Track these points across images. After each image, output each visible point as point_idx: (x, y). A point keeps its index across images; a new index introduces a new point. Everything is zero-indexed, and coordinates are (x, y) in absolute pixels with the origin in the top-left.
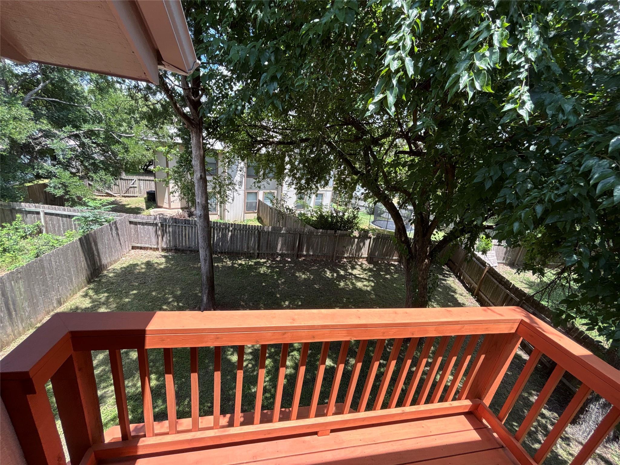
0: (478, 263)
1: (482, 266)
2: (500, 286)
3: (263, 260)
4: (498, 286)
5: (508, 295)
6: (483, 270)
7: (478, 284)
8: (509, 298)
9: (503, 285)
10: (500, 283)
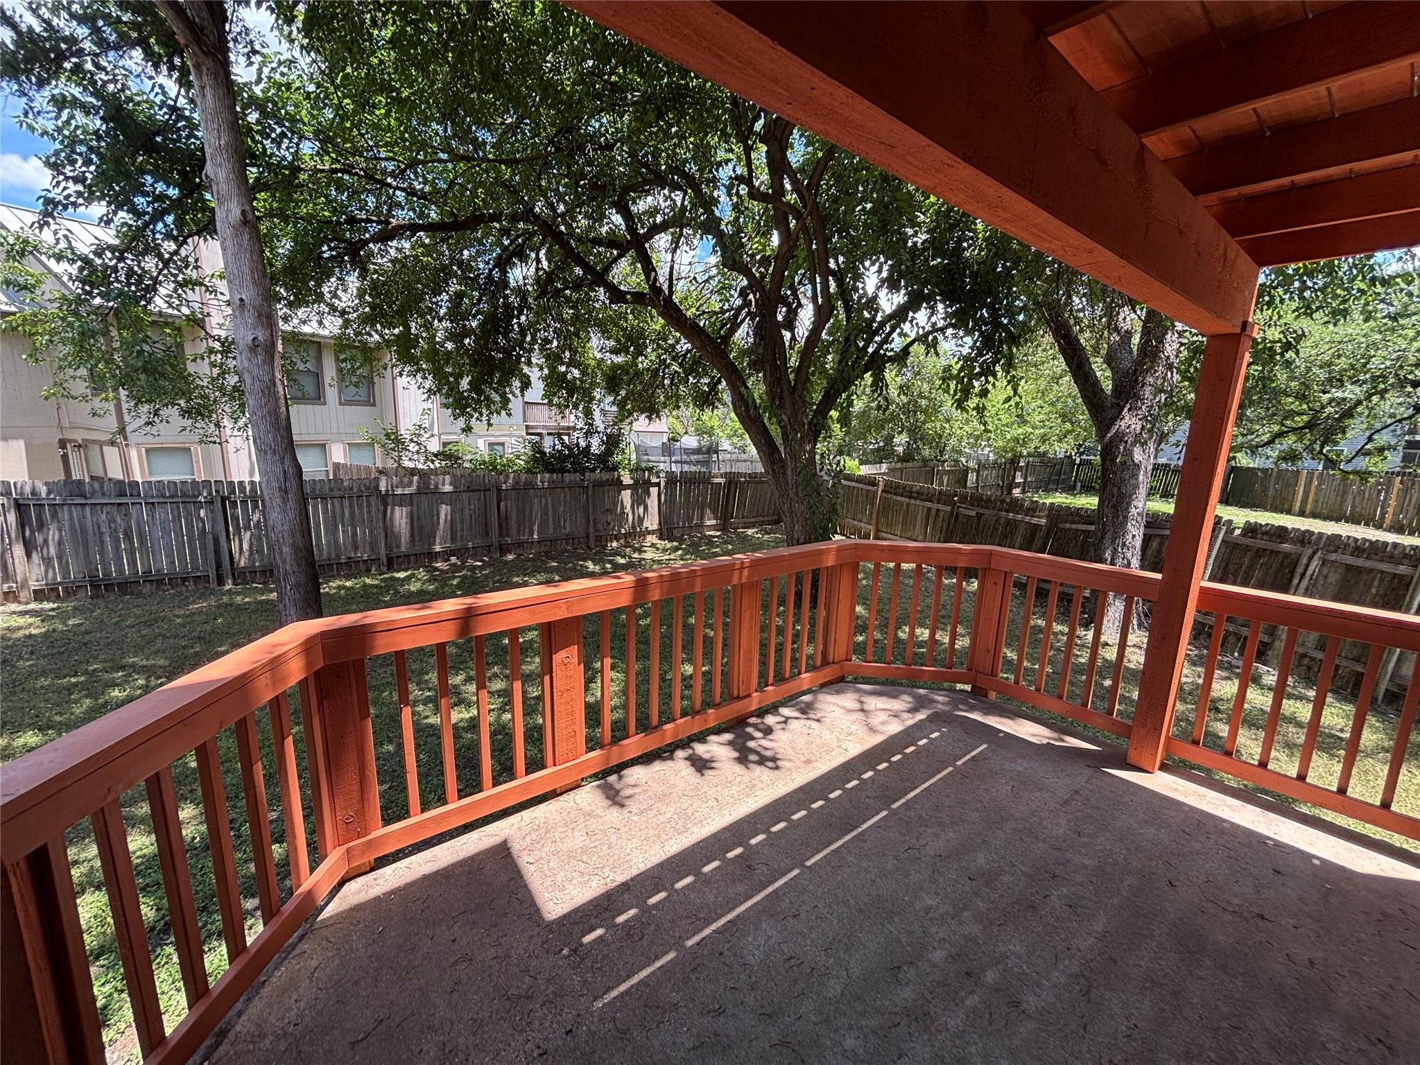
0: (861, 486)
1: (871, 488)
2: (913, 501)
3: (402, 575)
4: (908, 505)
5: (929, 509)
6: (875, 493)
7: (874, 522)
8: (933, 512)
9: (916, 499)
10: (910, 498)
